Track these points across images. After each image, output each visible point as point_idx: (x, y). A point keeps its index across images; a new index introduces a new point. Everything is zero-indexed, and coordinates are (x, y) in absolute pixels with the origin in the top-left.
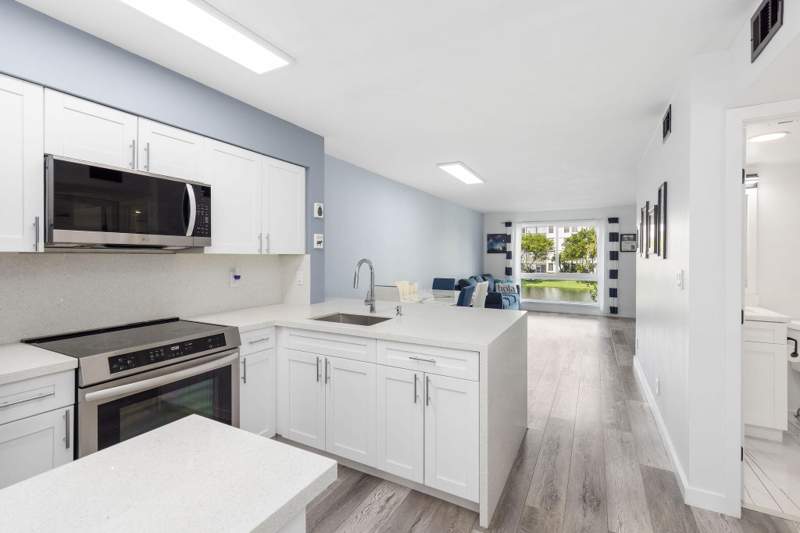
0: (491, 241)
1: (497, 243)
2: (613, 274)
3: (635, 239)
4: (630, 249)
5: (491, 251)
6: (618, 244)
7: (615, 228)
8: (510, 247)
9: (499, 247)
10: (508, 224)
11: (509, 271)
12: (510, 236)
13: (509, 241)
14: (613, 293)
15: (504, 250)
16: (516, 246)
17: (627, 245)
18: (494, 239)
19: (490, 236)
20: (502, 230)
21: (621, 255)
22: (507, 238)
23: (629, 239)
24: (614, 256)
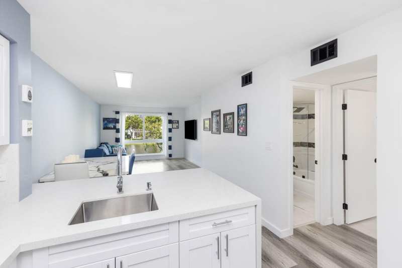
0: (106, 122)
1: (110, 123)
2: (170, 139)
3: (178, 123)
4: (176, 127)
5: (106, 128)
6: (171, 125)
7: (170, 118)
8: (118, 126)
9: (111, 125)
10: (117, 113)
11: (117, 140)
12: (118, 119)
13: (118, 123)
14: (170, 147)
15: (115, 128)
16: (122, 125)
17: (175, 125)
18: (107, 121)
19: (104, 119)
20: (113, 116)
21: (173, 130)
22: (117, 121)
23: (176, 123)
24: (170, 130)
